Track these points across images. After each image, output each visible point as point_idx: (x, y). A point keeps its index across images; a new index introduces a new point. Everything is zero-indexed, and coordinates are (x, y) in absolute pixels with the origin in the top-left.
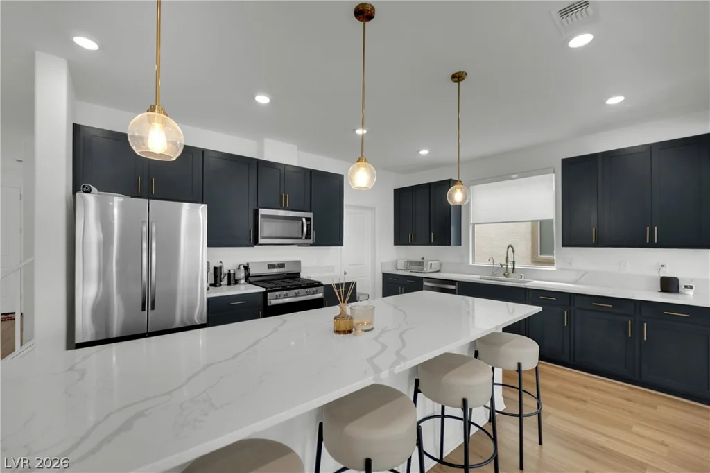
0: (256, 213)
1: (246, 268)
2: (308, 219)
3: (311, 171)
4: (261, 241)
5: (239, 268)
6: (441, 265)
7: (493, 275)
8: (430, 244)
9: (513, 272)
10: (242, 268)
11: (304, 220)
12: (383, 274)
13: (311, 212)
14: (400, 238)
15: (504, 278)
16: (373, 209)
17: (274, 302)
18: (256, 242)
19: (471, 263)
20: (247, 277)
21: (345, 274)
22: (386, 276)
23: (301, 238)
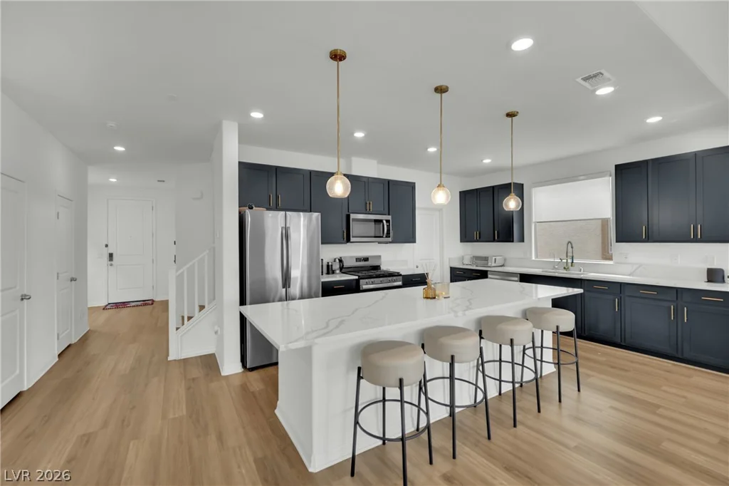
0: (348, 217)
1: (341, 261)
2: (388, 221)
3: (389, 181)
4: (352, 239)
5: (335, 261)
6: (505, 260)
7: (554, 268)
8: (494, 240)
9: (572, 266)
10: (337, 261)
11: (385, 222)
12: (451, 268)
13: (389, 215)
14: (466, 237)
15: (565, 271)
16: (440, 210)
17: (365, 287)
18: (348, 240)
19: (534, 258)
20: (341, 268)
21: (417, 267)
22: (453, 270)
23: (382, 237)
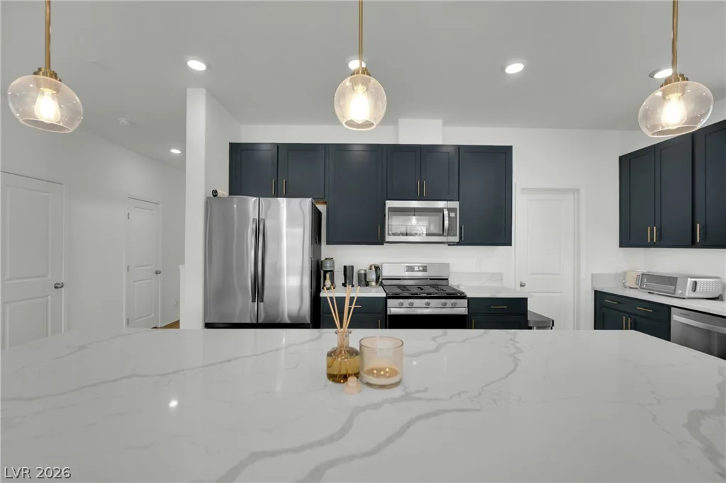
0: (382, 205)
1: (377, 268)
2: (453, 210)
3: (459, 148)
4: (388, 238)
5: (370, 269)
8: (693, 245)
10: (374, 269)
11: (446, 212)
12: (597, 292)
13: (457, 200)
16: (576, 191)
17: (394, 311)
18: (383, 240)
20: (378, 279)
21: (523, 286)
22: (601, 297)
23: (441, 235)
